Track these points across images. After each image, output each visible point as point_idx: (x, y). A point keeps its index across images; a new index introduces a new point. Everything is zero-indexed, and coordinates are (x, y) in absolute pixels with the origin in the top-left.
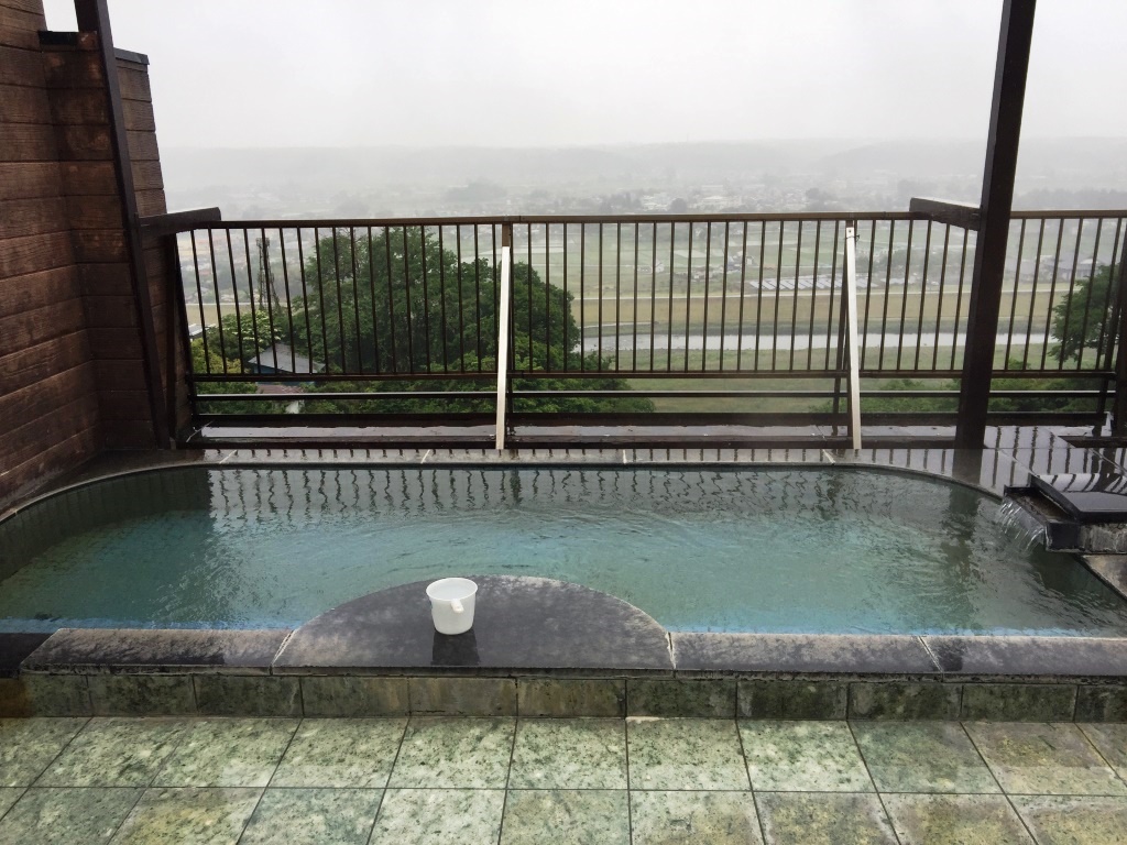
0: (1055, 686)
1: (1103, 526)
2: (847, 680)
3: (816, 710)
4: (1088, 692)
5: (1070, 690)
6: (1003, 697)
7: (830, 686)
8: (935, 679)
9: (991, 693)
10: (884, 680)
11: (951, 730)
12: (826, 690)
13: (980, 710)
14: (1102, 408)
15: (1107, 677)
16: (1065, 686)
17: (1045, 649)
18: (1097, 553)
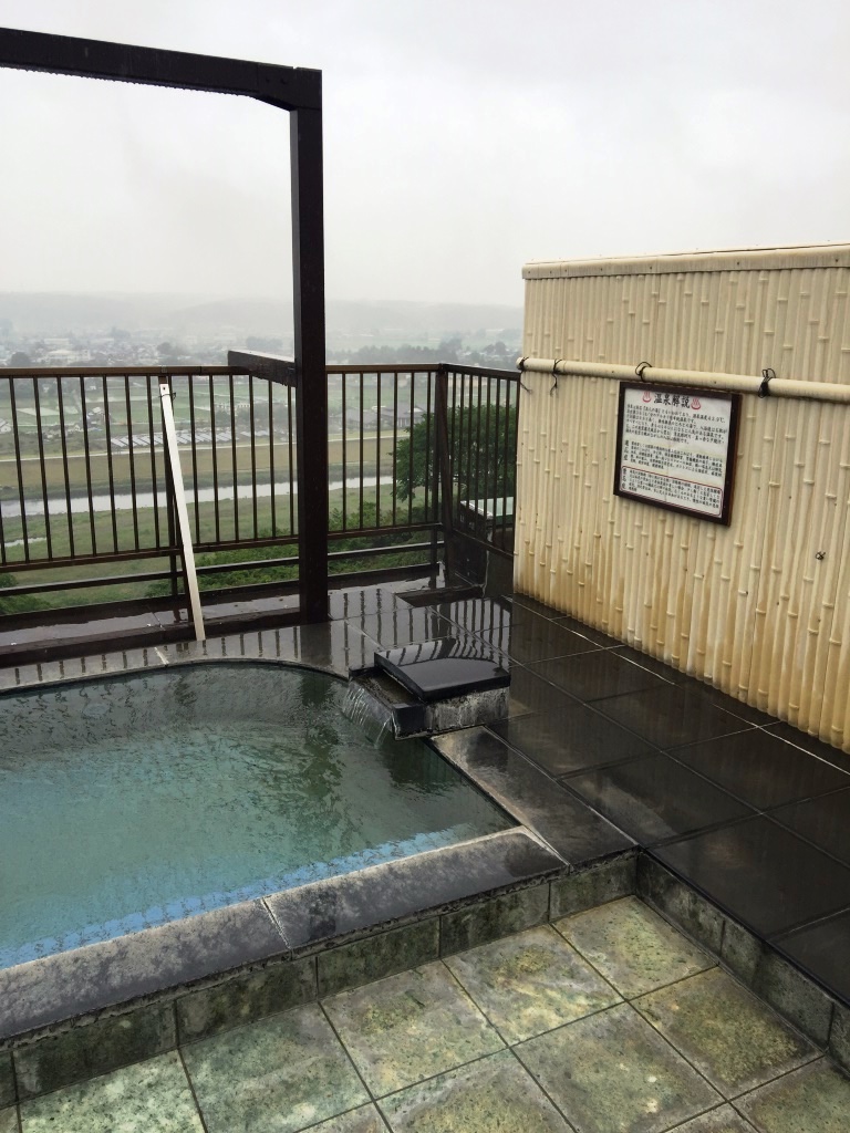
0: (417, 925)
1: (447, 703)
2: (171, 997)
3: (136, 1050)
4: (450, 920)
5: (432, 924)
6: (363, 955)
7: (149, 1013)
8: (283, 959)
9: (350, 954)
10: (220, 981)
11: (308, 1018)
12: (145, 1019)
13: (340, 979)
14: (434, 559)
15: (467, 898)
16: (427, 922)
17: (403, 877)
18: (445, 732)
